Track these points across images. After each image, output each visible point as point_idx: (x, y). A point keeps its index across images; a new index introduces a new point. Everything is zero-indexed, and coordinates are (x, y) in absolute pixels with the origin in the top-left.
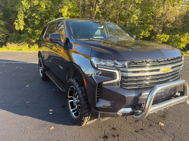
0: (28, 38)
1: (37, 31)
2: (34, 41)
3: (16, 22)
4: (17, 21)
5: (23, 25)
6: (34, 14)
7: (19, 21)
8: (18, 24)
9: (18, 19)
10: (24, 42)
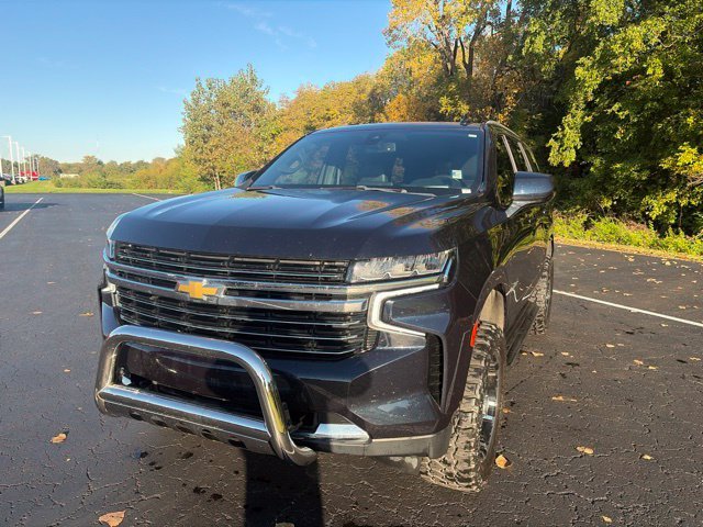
0: (589, 193)
1: (618, 166)
2: (607, 203)
3: (556, 139)
4: (559, 134)
5: (575, 147)
6: (616, 106)
7: (564, 136)
8: (561, 146)
9: (563, 129)
10: (578, 207)
